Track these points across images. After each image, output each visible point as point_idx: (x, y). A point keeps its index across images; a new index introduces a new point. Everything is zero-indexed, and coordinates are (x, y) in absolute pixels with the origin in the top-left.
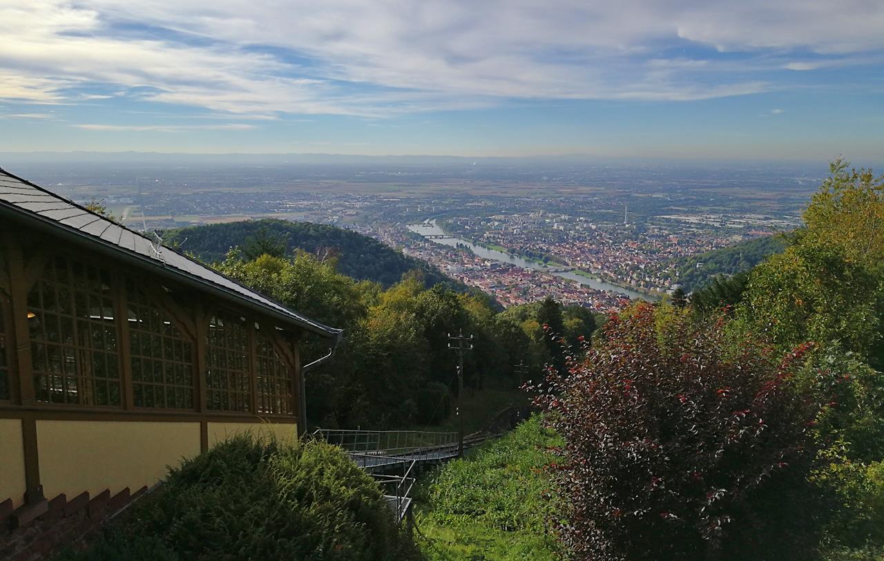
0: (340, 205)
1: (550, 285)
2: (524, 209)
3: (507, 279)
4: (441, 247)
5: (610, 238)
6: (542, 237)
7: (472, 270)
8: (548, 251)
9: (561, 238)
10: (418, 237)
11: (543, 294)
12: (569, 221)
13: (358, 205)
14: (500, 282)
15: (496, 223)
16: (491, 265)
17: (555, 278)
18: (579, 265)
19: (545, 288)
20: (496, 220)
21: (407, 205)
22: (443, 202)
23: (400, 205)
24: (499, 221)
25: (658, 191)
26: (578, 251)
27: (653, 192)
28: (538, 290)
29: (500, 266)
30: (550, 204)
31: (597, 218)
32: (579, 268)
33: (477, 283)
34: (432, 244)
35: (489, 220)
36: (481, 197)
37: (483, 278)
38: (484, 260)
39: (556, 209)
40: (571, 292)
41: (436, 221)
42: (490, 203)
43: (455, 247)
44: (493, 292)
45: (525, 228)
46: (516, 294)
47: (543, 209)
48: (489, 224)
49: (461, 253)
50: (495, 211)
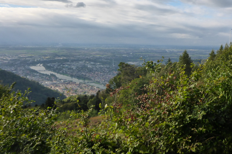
0: (1, 59)
1: (85, 88)
2: (78, 60)
3: (69, 86)
4: (43, 75)
5: (107, 70)
6: (83, 70)
7: (56, 83)
8: (85, 75)
9: (90, 71)
10: (34, 71)
11: (82, 91)
12: (94, 65)
13: (9, 59)
14: (66, 88)
15: (67, 65)
16: (64, 81)
17: (87, 85)
18: (96, 80)
19: (83, 89)
20: (66, 64)
21: (30, 59)
22: (46, 57)
23: (27, 59)
25: (124, 54)
26: (96, 75)
27: (123, 54)
28: (81, 90)
29: (67, 82)
30: (87, 58)
31: (103, 63)
32: (96, 81)
33: (57, 88)
34: (40, 73)
35: (64, 64)
36: (61, 55)
37: (60, 86)
38: (60, 80)
39: (90, 60)
40: (93, 90)
41: (43, 65)
42: (65, 58)
43: (50, 75)
44: (63, 91)
45: (77, 67)
46: (72, 92)
47: (85, 60)
48: (64, 66)
49: (52, 77)
50: (66, 61)
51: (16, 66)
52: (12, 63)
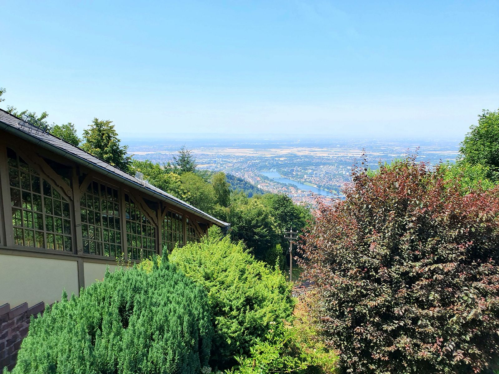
0: (225, 161)
2: (326, 164)
4: (278, 183)
6: (336, 179)
7: (296, 197)
8: (339, 186)
10: (267, 178)
13: (235, 161)
16: (308, 194)
21: (260, 161)
22: (281, 159)
23: (257, 161)
24: (312, 170)
30: (342, 161)
34: (274, 182)
35: (306, 169)
36: (302, 156)
38: (303, 192)
39: (345, 163)
41: (276, 170)
42: (307, 160)
45: (327, 173)
47: (337, 163)
48: (306, 171)
49: (290, 188)
50: (309, 164)
51: (242, 171)
52: (238, 167)
